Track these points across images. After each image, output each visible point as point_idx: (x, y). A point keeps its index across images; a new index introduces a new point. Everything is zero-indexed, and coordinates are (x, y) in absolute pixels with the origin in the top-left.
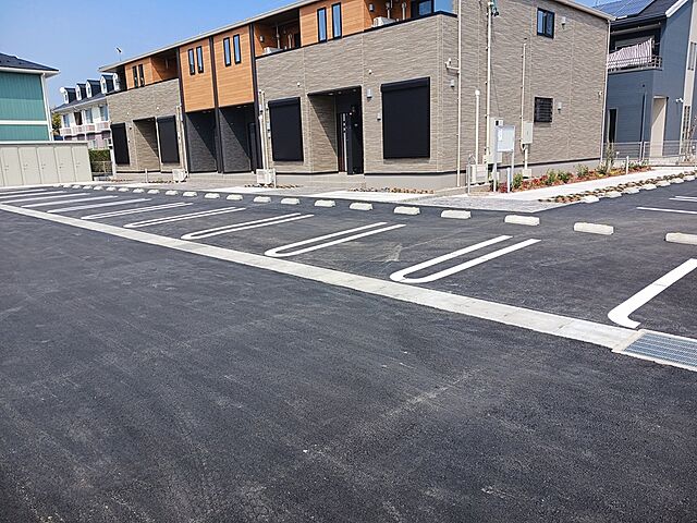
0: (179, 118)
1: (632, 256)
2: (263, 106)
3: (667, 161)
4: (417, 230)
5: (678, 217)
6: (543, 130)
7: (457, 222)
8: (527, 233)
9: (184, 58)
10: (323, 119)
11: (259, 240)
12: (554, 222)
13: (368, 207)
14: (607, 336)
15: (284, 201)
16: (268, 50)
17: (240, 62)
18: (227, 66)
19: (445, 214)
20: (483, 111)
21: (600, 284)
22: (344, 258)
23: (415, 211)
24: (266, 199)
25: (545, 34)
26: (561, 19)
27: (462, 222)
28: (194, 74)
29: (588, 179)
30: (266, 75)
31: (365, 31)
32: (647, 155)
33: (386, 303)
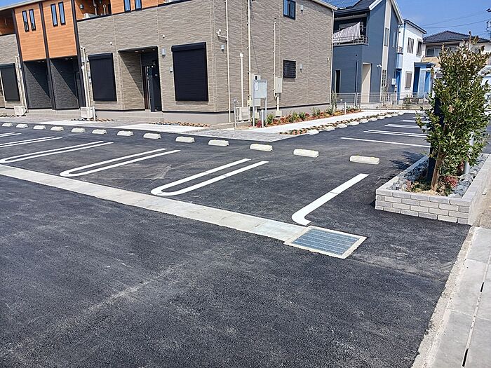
0: (18, 66)
1: (324, 172)
2: (84, 59)
3: (372, 106)
4: (188, 154)
5: (364, 144)
6: (290, 83)
7: (218, 149)
8: (262, 157)
9: (19, 18)
10: (131, 70)
11: (61, 163)
12: (282, 148)
13: (157, 136)
14: (286, 232)
15: (95, 132)
16: (87, 16)
17: (65, 24)
18: (54, 26)
19: (211, 142)
20: (246, 69)
21: (295, 193)
22: (122, 177)
23: (191, 140)
24: (81, 130)
25: (289, 16)
26: (300, 7)
27: (221, 148)
28: (28, 31)
29: (319, 118)
30: (86, 34)
31: (159, 6)
32: (359, 102)
33: (137, 212)
